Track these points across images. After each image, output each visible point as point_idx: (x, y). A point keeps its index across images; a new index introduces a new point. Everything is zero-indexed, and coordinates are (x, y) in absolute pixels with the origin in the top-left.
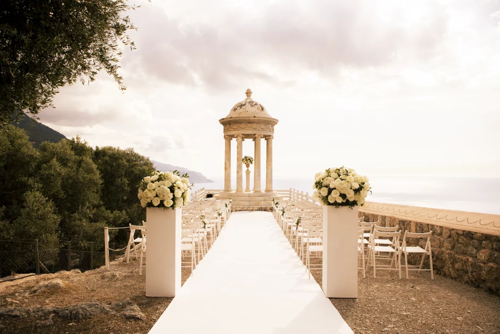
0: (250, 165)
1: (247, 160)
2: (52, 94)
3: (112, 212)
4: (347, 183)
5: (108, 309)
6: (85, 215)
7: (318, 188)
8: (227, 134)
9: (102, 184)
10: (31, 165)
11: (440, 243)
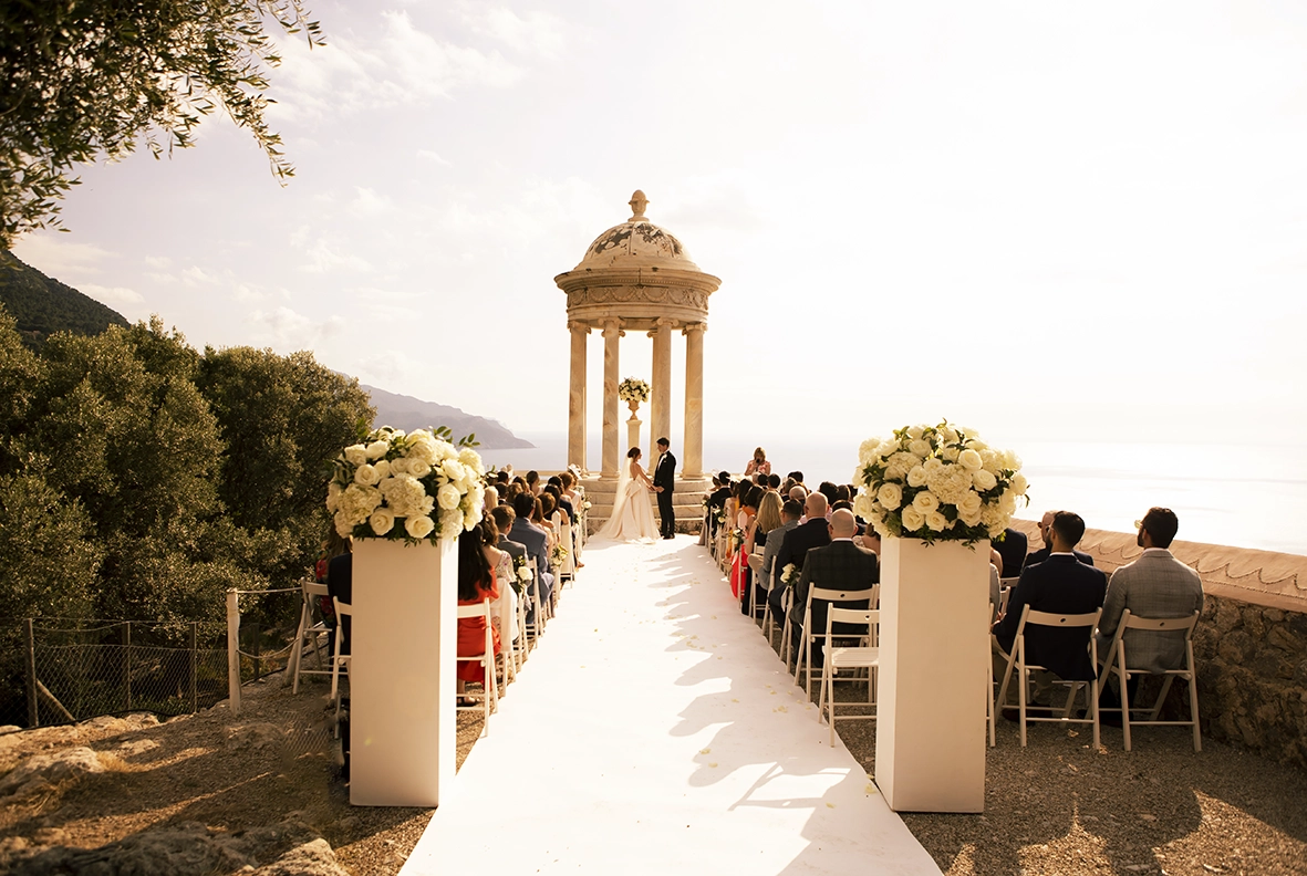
0: (641, 403)
1: (630, 390)
2: (57, 188)
3: (251, 534)
4: (961, 472)
5: (234, 855)
6: (173, 542)
7: (872, 484)
8: (578, 317)
9: (224, 453)
10: (19, 399)
11: (1209, 644)
